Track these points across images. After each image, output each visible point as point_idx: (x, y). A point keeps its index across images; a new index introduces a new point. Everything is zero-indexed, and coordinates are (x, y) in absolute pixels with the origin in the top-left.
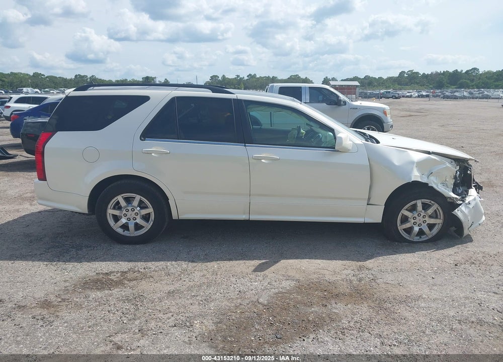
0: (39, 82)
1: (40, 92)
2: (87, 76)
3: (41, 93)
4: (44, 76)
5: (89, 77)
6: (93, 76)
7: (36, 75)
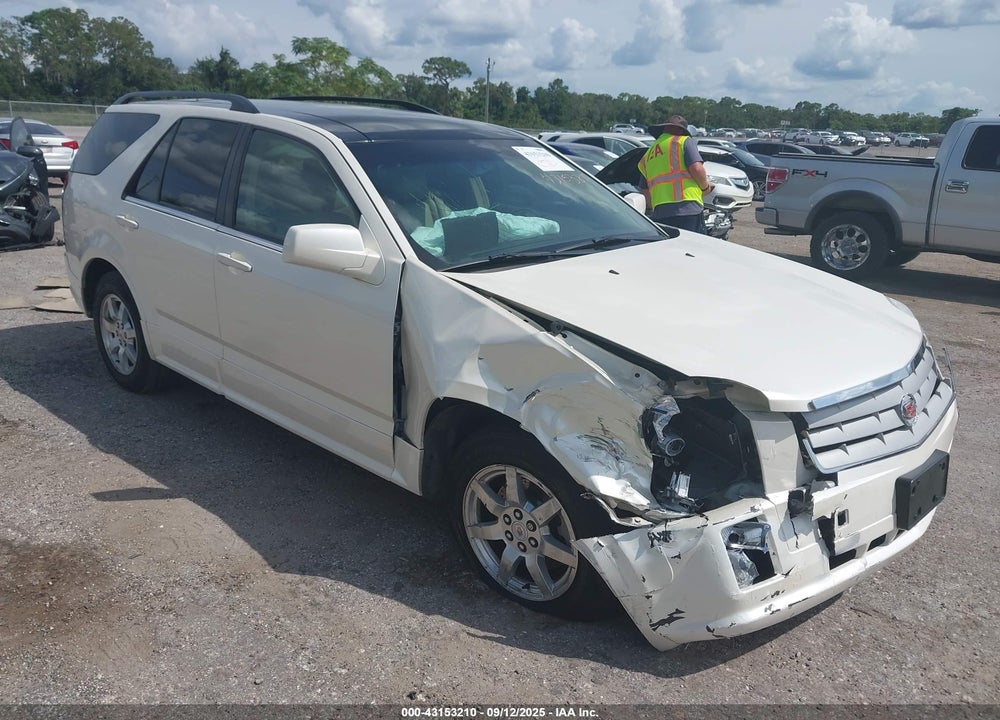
0: (725, 115)
1: (705, 133)
2: (820, 105)
3: (708, 136)
4: (739, 103)
5: (823, 107)
6: (833, 105)
7: (727, 102)
